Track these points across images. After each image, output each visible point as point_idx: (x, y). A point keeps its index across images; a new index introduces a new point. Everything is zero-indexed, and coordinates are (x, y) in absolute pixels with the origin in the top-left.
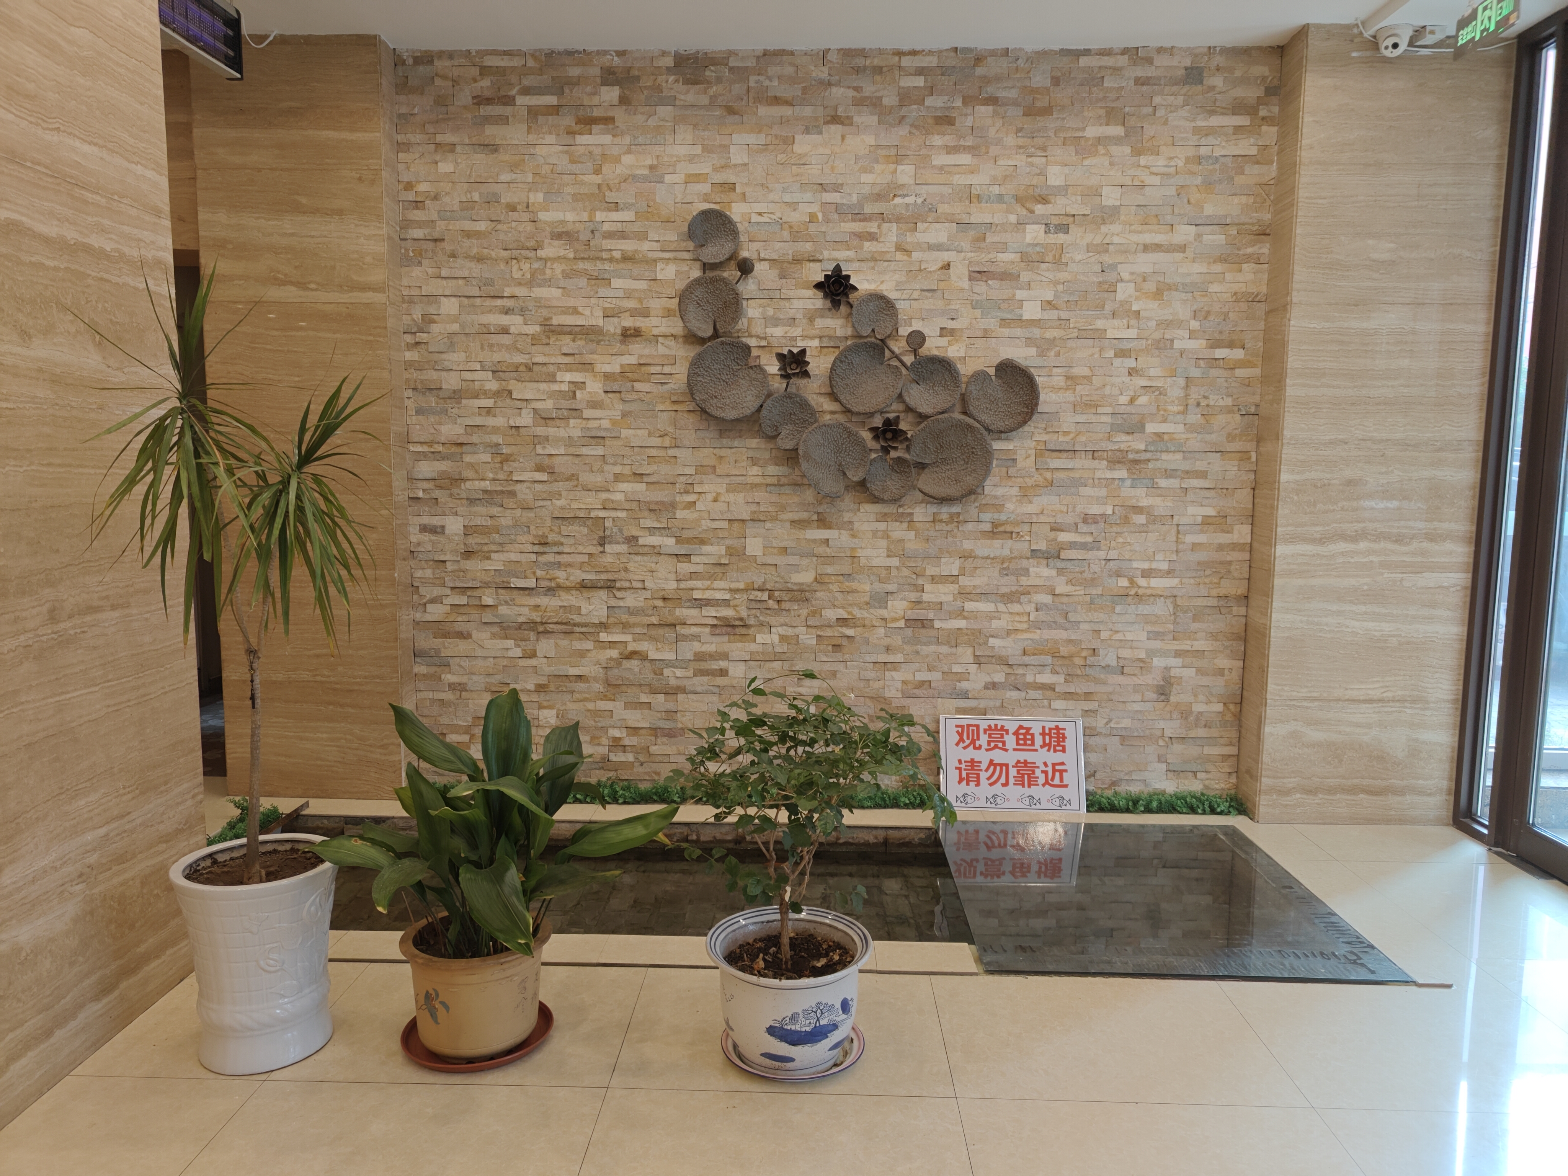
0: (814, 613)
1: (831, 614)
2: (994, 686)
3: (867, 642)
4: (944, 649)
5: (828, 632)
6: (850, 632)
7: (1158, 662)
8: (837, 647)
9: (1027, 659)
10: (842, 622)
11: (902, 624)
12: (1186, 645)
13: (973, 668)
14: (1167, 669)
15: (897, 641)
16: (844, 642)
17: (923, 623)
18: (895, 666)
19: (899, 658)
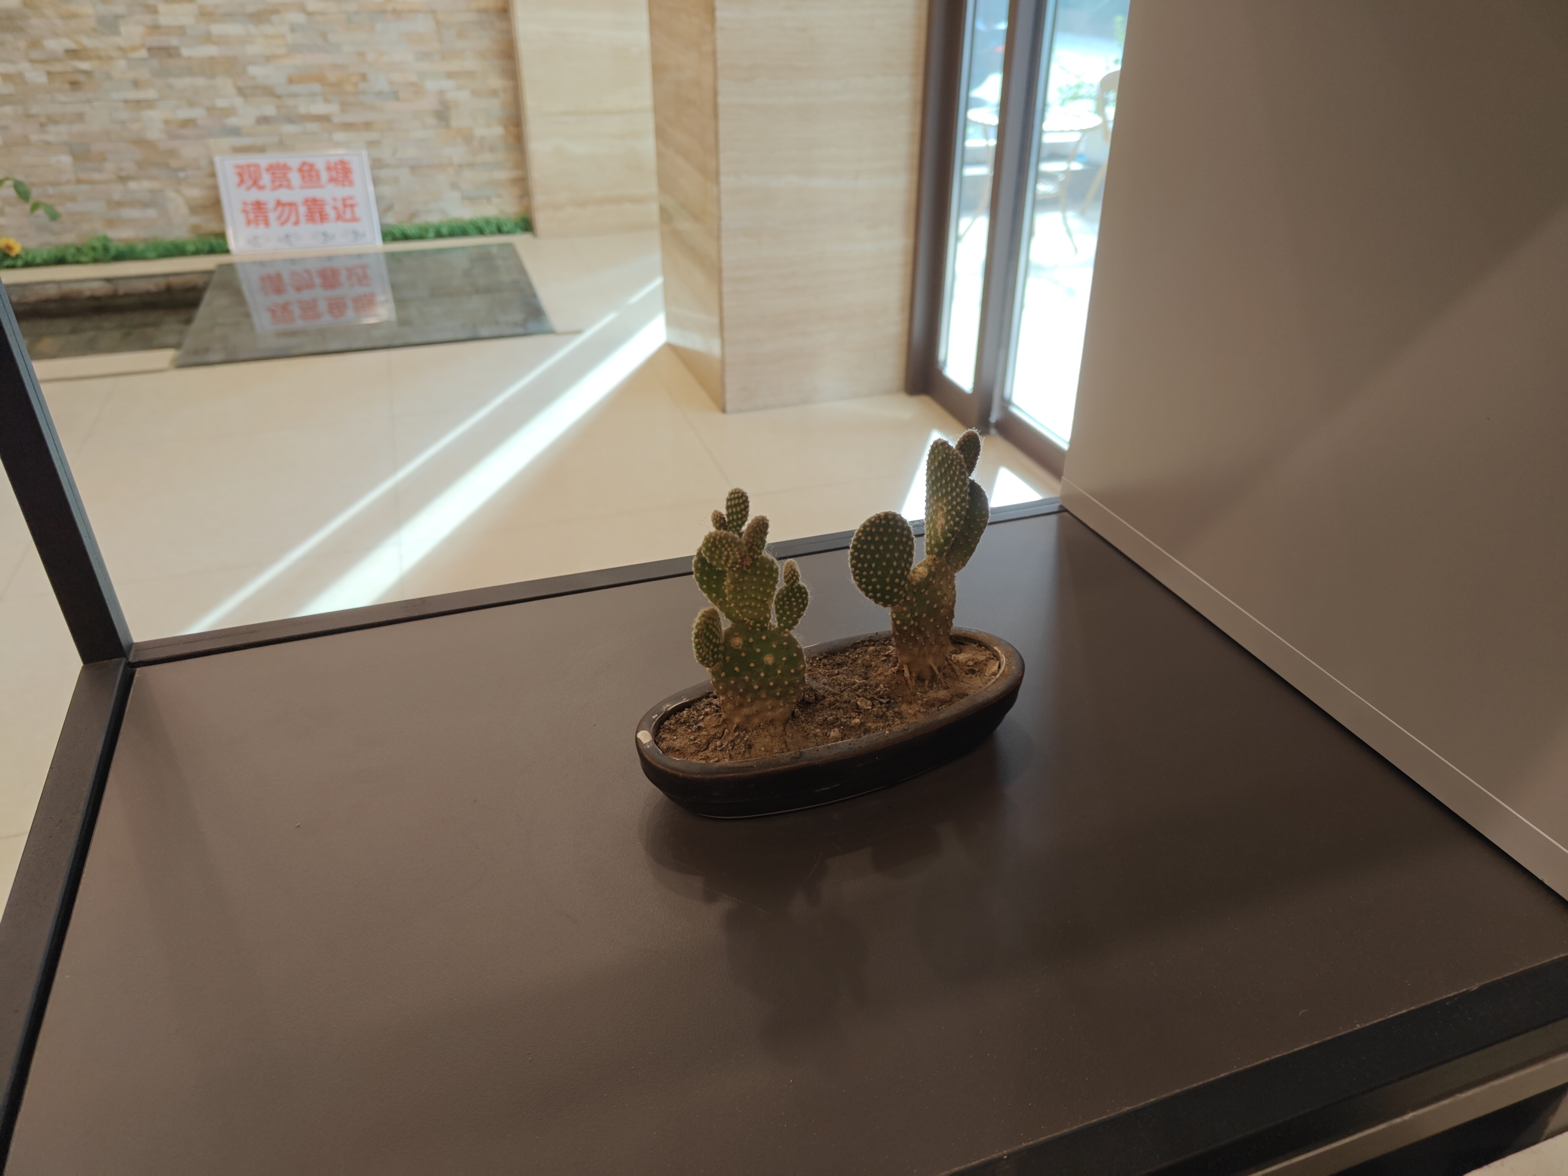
0: (35, 44)
1: (56, 45)
2: (264, 120)
3: (108, 77)
4: (200, 81)
5: (57, 67)
6: (84, 65)
7: (432, 85)
8: (75, 85)
9: (295, 88)
10: (73, 54)
11: (143, 53)
12: (455, 66)
13: (238, 101)
14: (441, 92)
15: (143, 73)
16: (81, 78)
17: (169, 52)
18: (149, 104)
19: (150, 94)
